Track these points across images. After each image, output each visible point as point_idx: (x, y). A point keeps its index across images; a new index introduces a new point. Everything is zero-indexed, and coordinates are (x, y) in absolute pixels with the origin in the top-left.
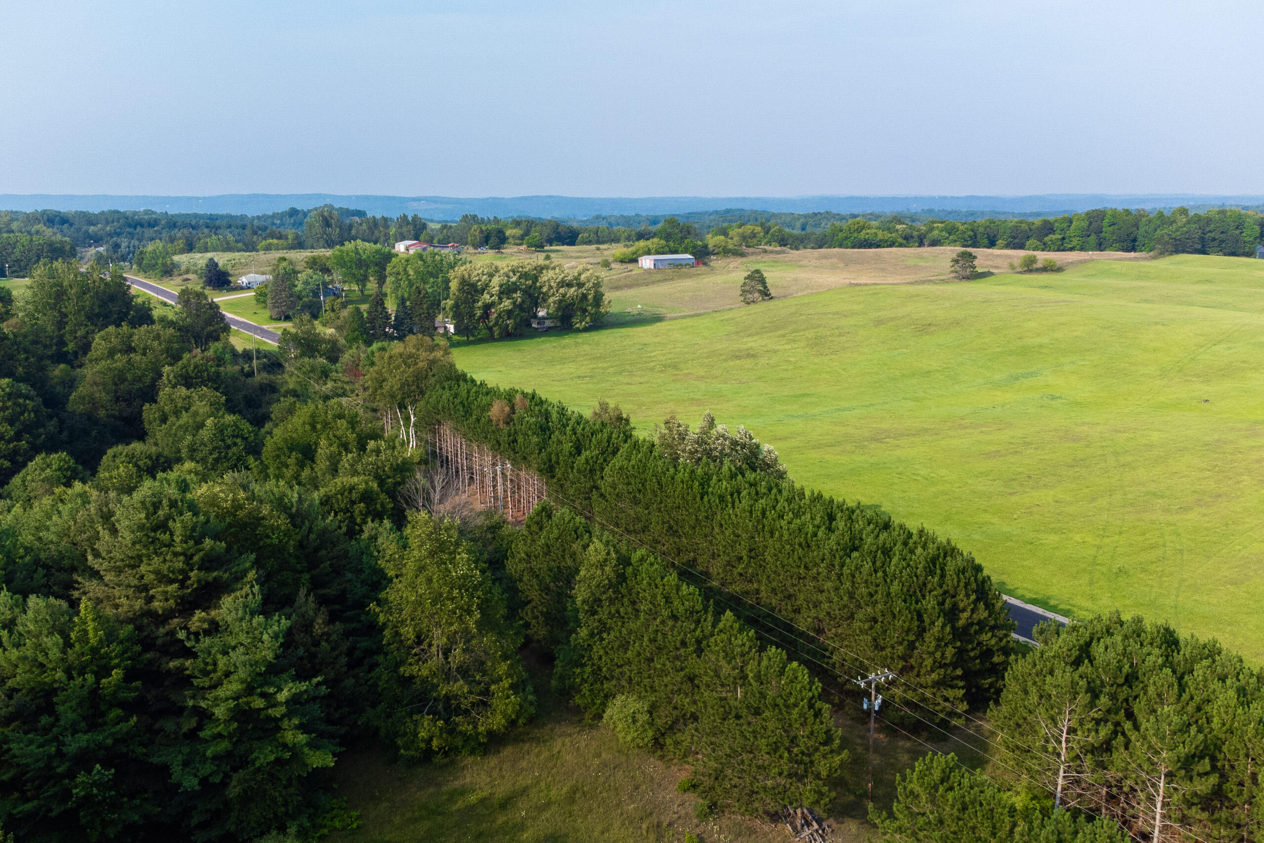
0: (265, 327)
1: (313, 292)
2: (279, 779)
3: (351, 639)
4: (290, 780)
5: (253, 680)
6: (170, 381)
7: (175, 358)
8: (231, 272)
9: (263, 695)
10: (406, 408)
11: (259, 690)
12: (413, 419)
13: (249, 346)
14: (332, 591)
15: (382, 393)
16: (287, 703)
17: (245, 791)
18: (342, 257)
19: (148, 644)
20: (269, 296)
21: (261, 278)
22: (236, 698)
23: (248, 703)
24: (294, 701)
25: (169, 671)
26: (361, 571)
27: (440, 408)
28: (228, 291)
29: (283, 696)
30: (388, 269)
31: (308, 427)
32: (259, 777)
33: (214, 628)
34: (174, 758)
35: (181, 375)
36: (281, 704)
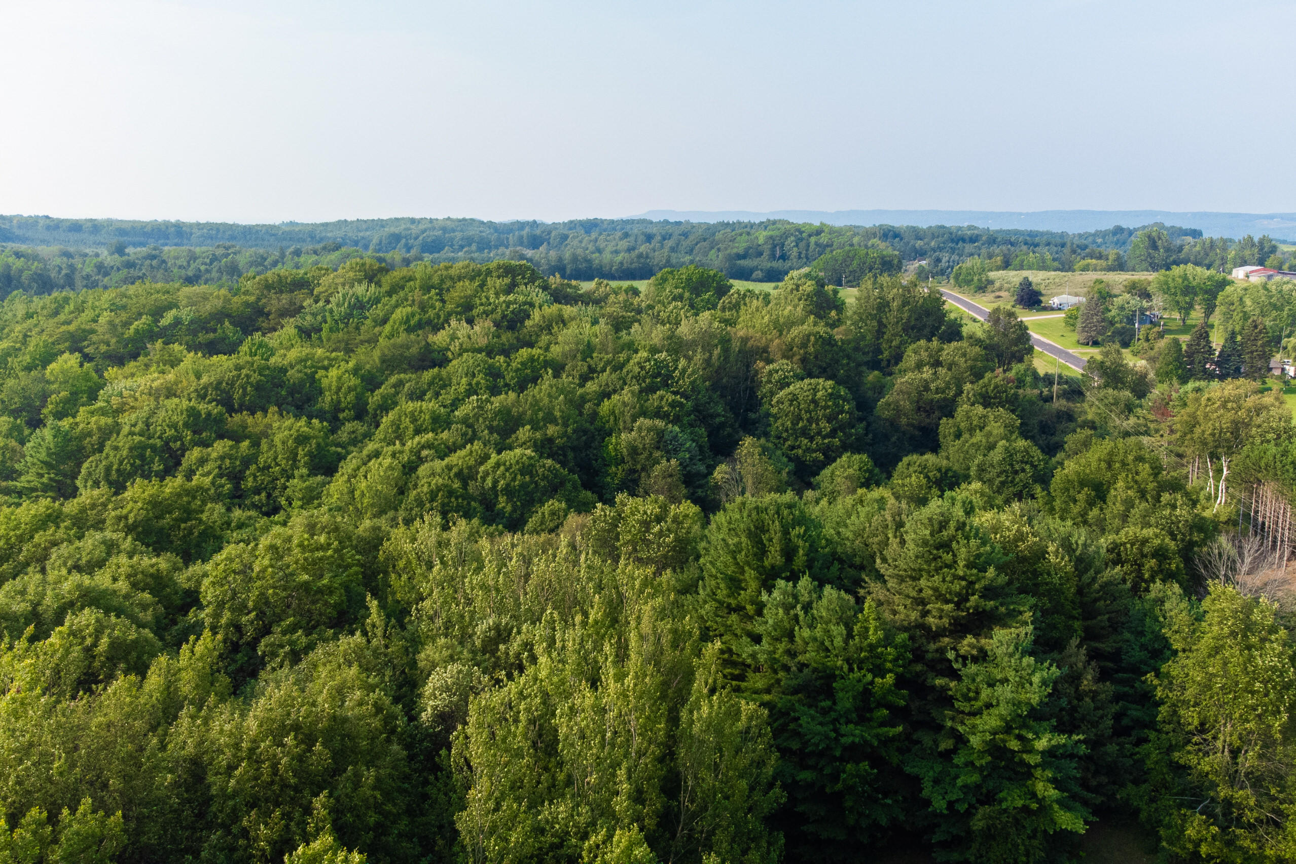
0: (1071, 351)
1: (1128, 318)
2: (1024, 827)
3: (1120, 704)
4: (1035, 831)
5: (1013, 720)
6: (969, 399)
7: (978, 375)
8: (1043, 292)
9: (1020, 738)
10: (1219, 459)
11: (1017, 731)
12: (1225, 472)
13: (1052, 370)
14: (1106, 646)
15: (1192, 439)
16: (1043, 753)
17: (989, 828)
18: (1166, 283)
19: (919, 655)
20: (1079, 320)
21: (1074, 300)
22: (995, 734)
23: (1004, 741)
24: (1051, 754)
25: (933, 687)
26: (1142, 634)
27: (1263, 464)
28: (1038, 311)
29: (1042, 744)
30: (1220, 298)
31: (1103, 465)
32: (1004, 819)
33: (982, 656)
34: (927, 771)
35: (980, 394)
36: (1038, 752)
